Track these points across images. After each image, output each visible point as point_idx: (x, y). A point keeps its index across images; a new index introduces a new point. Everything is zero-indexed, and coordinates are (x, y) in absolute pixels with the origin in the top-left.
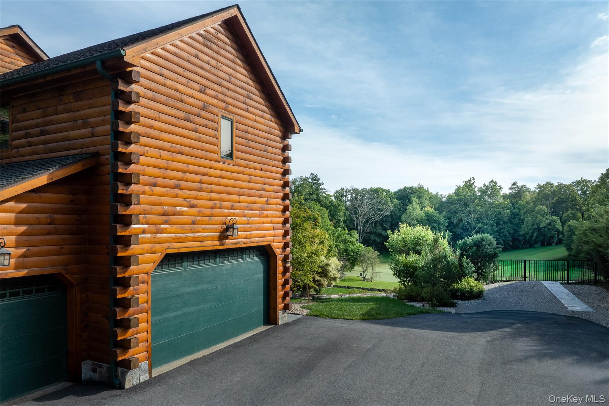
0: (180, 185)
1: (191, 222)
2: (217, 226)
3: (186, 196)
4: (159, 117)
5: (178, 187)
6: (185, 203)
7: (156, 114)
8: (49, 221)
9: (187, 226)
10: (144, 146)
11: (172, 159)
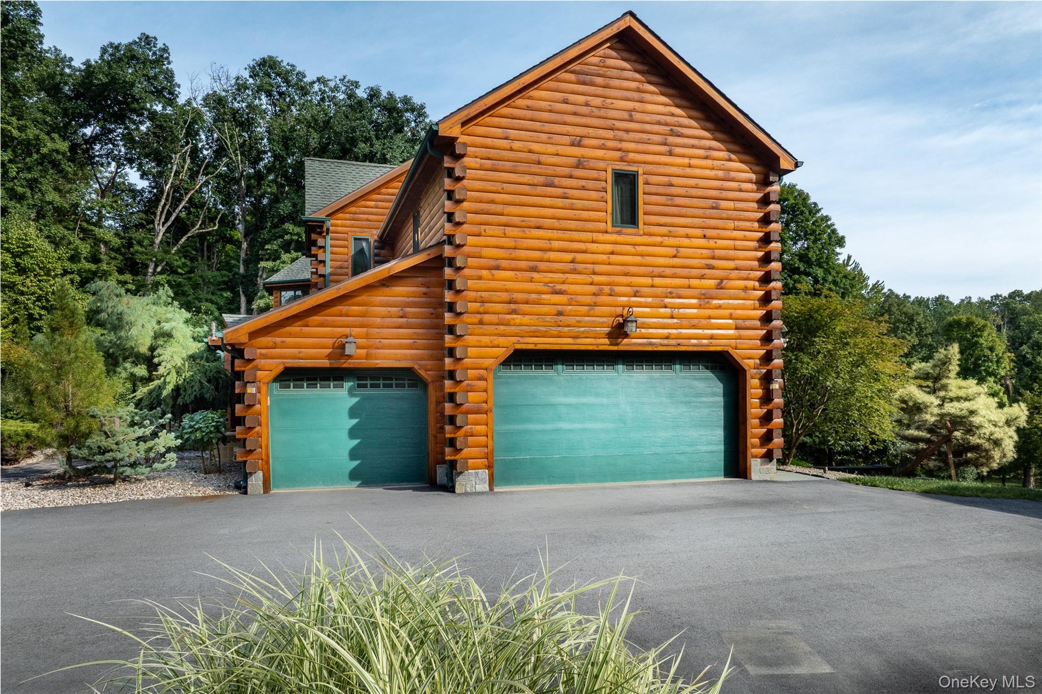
0: (536, 267)
1: (555, 312)
2: (605, 319)
3: (548, 280)
4: (502, 189)
5: (534, 269)
6: (545, 289)
7: (498, 186)
8: (401, 314)
9: (548, 318)
10: (480, 225)
11: (524, 236)
